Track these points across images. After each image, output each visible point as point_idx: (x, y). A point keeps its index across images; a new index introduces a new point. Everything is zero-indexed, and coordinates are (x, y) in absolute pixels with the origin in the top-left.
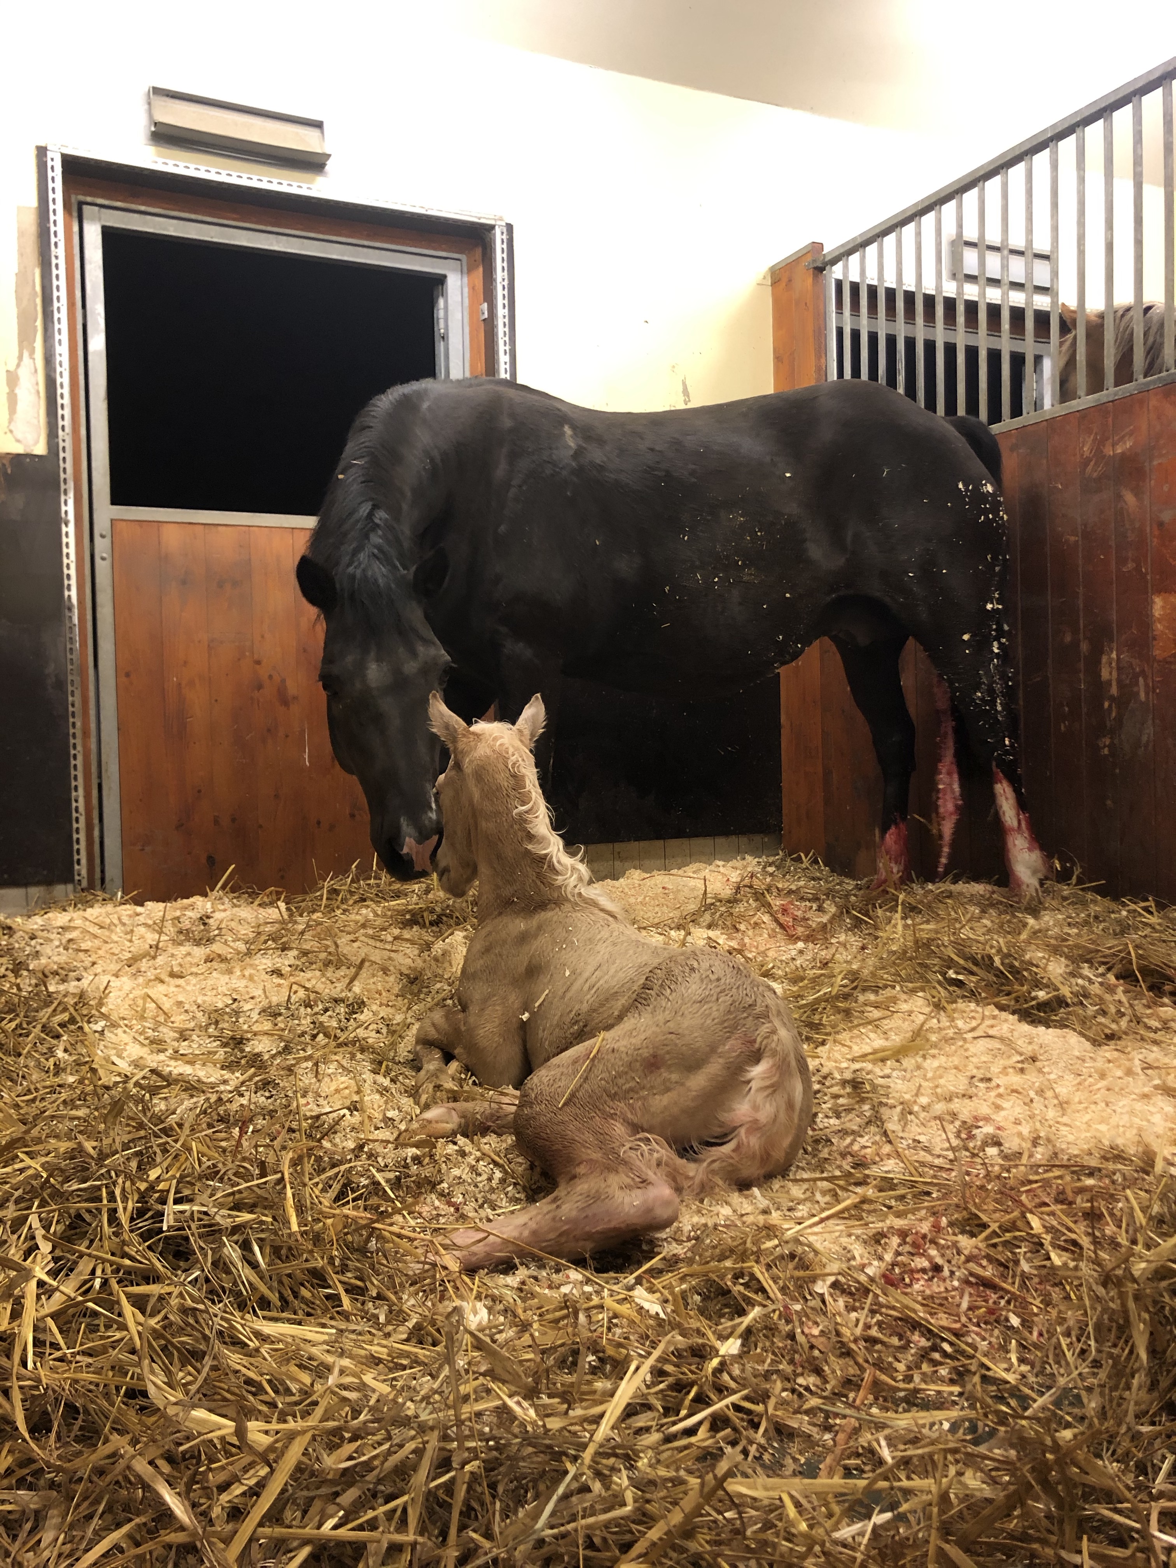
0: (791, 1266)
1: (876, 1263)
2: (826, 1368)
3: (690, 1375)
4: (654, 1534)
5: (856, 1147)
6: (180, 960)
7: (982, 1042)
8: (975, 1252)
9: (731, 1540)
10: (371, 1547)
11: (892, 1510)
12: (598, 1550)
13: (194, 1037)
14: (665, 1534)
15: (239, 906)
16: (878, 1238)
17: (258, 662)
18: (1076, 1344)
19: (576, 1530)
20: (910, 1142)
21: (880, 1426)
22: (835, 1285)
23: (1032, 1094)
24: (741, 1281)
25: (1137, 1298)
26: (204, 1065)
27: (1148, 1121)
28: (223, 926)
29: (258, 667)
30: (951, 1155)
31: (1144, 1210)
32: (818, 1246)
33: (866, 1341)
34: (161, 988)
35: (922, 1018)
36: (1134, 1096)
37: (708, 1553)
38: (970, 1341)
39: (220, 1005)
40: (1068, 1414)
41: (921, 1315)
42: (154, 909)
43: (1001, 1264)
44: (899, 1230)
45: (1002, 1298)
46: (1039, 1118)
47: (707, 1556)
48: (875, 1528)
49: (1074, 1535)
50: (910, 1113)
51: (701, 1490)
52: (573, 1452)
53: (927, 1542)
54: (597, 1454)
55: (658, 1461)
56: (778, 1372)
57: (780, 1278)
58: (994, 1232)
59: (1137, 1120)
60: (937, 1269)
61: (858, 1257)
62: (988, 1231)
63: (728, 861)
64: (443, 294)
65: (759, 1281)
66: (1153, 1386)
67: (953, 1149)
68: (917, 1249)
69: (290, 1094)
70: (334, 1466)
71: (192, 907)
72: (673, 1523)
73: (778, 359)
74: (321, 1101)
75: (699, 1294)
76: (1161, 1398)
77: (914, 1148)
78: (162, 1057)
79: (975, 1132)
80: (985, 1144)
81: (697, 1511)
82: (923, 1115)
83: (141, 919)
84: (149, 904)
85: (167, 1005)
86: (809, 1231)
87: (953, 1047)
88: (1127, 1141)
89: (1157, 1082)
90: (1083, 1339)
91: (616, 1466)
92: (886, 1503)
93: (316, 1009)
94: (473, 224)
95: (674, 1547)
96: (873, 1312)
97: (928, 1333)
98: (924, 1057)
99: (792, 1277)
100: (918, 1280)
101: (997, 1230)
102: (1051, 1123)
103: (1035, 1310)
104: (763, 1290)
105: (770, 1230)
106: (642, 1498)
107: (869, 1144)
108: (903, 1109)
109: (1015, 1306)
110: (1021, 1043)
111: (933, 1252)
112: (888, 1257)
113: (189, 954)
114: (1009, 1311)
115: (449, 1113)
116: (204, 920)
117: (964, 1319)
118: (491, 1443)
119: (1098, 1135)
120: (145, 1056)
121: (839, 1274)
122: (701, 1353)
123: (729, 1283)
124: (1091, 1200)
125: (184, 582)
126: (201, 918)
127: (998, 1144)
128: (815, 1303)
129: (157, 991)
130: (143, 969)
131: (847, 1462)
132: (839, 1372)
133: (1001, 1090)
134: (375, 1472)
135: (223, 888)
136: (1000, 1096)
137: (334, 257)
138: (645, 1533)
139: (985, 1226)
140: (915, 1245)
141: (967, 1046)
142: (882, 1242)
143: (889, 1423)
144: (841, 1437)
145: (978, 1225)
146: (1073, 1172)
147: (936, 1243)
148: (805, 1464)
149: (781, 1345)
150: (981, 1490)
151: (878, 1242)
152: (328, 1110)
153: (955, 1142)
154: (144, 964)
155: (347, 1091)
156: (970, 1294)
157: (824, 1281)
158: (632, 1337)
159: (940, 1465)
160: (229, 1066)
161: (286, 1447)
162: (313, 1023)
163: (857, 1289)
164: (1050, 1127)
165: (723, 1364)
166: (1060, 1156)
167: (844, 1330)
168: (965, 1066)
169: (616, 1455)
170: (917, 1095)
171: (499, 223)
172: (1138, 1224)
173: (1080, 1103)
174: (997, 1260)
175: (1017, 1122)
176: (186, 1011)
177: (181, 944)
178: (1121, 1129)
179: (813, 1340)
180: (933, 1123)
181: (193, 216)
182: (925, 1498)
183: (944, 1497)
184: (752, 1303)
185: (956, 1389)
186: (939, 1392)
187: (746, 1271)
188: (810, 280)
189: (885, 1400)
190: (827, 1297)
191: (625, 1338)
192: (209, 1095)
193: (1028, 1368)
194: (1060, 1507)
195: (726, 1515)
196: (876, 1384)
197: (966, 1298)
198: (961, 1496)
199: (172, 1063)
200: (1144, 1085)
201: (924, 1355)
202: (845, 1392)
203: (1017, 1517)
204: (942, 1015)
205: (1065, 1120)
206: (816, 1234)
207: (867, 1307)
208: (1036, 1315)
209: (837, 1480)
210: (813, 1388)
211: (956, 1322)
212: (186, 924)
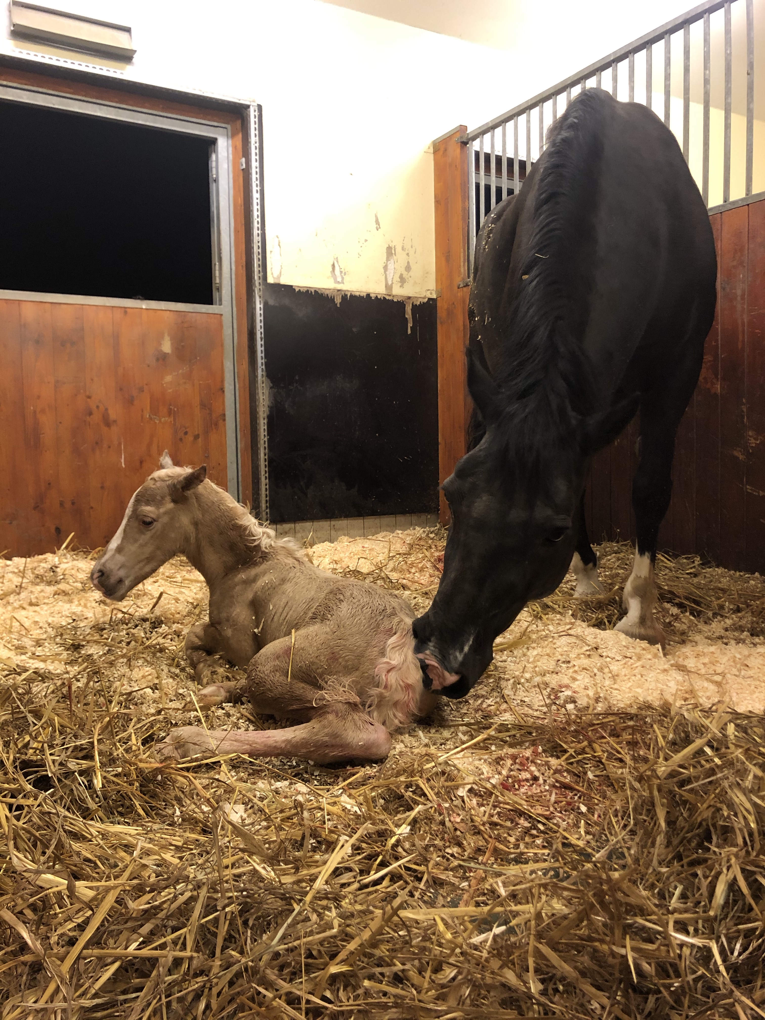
0: (443, 779)
1: (497, 776)
2: (465, 842)
3: (377, 849)
4: (352, 946)
5: (484, 706)
6: (36, 595)
7: (564, 638)
8: (560, 767)
9: (402, 948)
10: (161, 961)
11: (506, 925)
12: (316, 959)
13: (46, 644)
14: (359, 946)
15: (77, 560)
16: (498, 761)
17: (89, 397)
18: (621, 821)
19: (300, 945)
20: (519, 701)
21: (498, 875)
22: (471, 791)
23: (596, 670)
24: (411, 789)
25: (659, 791)
26: (53, 662)
27: (667, 686)
28: (66, 572)
29: (89, 400)
30: (545, 709)
31: (664, 737)
32: (460, 766)
33: (490, 824)
34: (23, 613)
35: (526, 624)
36: (658, 671)
37: (387, 956)
38: (555, 822)
39: (64, 623)
40: (615, 864)
41: (525, 807)
42: (19, 562)
43: (575, 775)
44: (511, 755)
45: (576, 795)
46: (600, 685)
47: (387, 959)
48: (495, 936)
49: (621, 936)
50: (519, 684)
51: (383, 917)
52: (299, 897)
53: (528, 944)
54: (315, 898)
55: (356, 902)
56: (434, 846)
57: (435, 787)
58: (571, 755)
59: (660, 685)
60: (535, 779)
61: (485, 773)
62: (567, 755)
63: (404, 530)
64: (215, 151)
65: (422, 789)
66: (669, 844)
67: (546, 705)
68: (523, 767)
69: (111, 679)
70: (136, 908)
71: (45, 560)
72: (364, 939)
73: (438, 202)
74: (133, 684)
75: (384, 799)
76: (674, 850)
77: (522, 706)
78: (23, 657)
79: (560, 694)
80: (566, 702)
81: (380, 932)
82: (527, 685)
83: (10, 569)
84: (16, 559)
85: (27, 624)
86: (455, 756)
87: (546, 642)
88: (654, 699)
89: (672, 662)
90: (625, 818)
91: (329, 905)
92: (502, 921)
93: (130, 625)
94: (235, 103)
95: (365, 955)
96: (495, 807)
97: (529, 817)
98: (528, 649)
99: (443, 786)
100: (524, 786)
101: (573, 754)
102: (607, 688)
103: (596, 801)
104: (424, 795)
105: (429, 757)
106: (344, 923)
107: (493, 704)
108: (515, 681)
109: (584, 800)
110: (590, 639)
111: (533, 768)
112: (504, 772)
113: (42, 591)
114: (580, 803)
115: (219, 690)
116: (53, 569)
117: (552, 809)
118: (245, 893)
119: (636, 695)
120: (12, 657)
121: (474, 783)
122: (383, 835)
123: (403, 791)
124: (632, 734)
125: (37, 342)
126: (51, 568)
127: (574, 702)
128: (457, 802)
129: (21, 615)
130: (11, 601)
131: (477, 899)
132: (472, 845)
133: (576, 668)
134: (165, 912)
135: (66, 548)
136: (575, 672)
137: (140, 122)
138: (346, 946)
139: (565, 751)
140: (522, 764)
141: (555, 641)
142: (501, 763)
143: (504, 872)
144: (473, 882)
145: (561, 751)
146: (621, 718)
147: (535, 763)
148: (450, 901)
149: (436, 829)
150: (562, 910)
151: (498, 763)
152: (137, 688)
153: (548, 701)
154: (12, 598)
155: (150, 677)
156: (556, 794)
157: (464, 788)
158: (339, 827)
159: (536, 896)
160: (71, 663)
161: (104, 897)
162: (128, 634)
163: (485, 793)
164: (607, 691)
165: (398, 841)
166: (613, 708)
167: (476, 818)
168: (554, 654)
169: (328, 899)
170: (523, 672)
171: (252, 104)
172: (660, 746)
173: (625, 676)
174: (573, 772)
175: (586, 688)
176: (41, 628)
177: (37, 584)
178: (650, 691)
179: (457, 826)
180: (533, 690)
181: (40, 90)
182: (528, 916)
183: (538, 916)
184: (417, 803)
185: (546, 851)
186: (535, 854)
187: (413, 783)
188: (458, 150)
189: (502, 860)
190: (466, 798)
191: (335, 827)
192: (56, 681)
193: (591, 837)
194: (612, 918)
195: (400, 933)
196: (496, 850)
197: (554, 796)
198: (549, 914)
199: (31, 661)
200: (665, 664)
201: (527, 832)
202: (477, 856)
203: (585, 926)
204: (539, 623)
205: (616, 686)
206: (458, 758)
207: (491, 804)
208: (597, 805)
209: (471, 909)
210: (456, 855)
211: (547, 810)
212: (40, 571)
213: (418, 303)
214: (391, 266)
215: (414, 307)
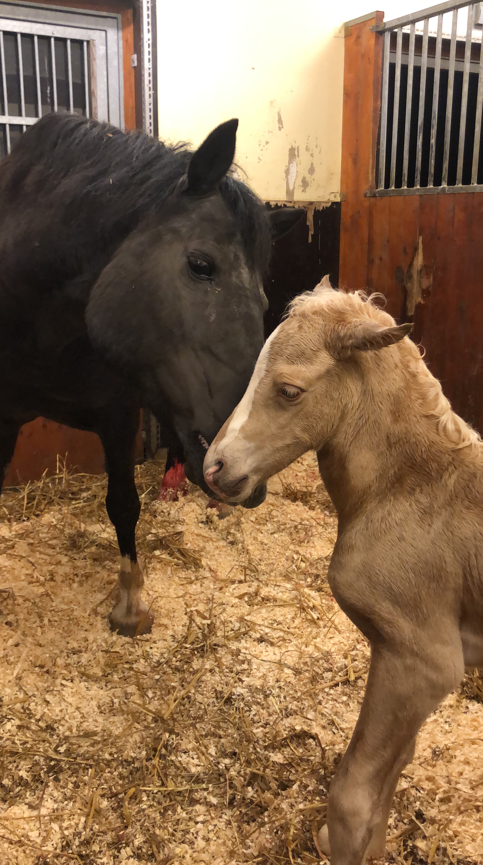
73: (347, 94)
188: (374, 40)
213: (321, 208)
214: (293, 169)
215: (317, 213)
